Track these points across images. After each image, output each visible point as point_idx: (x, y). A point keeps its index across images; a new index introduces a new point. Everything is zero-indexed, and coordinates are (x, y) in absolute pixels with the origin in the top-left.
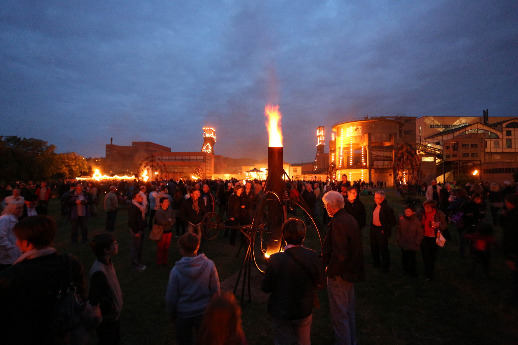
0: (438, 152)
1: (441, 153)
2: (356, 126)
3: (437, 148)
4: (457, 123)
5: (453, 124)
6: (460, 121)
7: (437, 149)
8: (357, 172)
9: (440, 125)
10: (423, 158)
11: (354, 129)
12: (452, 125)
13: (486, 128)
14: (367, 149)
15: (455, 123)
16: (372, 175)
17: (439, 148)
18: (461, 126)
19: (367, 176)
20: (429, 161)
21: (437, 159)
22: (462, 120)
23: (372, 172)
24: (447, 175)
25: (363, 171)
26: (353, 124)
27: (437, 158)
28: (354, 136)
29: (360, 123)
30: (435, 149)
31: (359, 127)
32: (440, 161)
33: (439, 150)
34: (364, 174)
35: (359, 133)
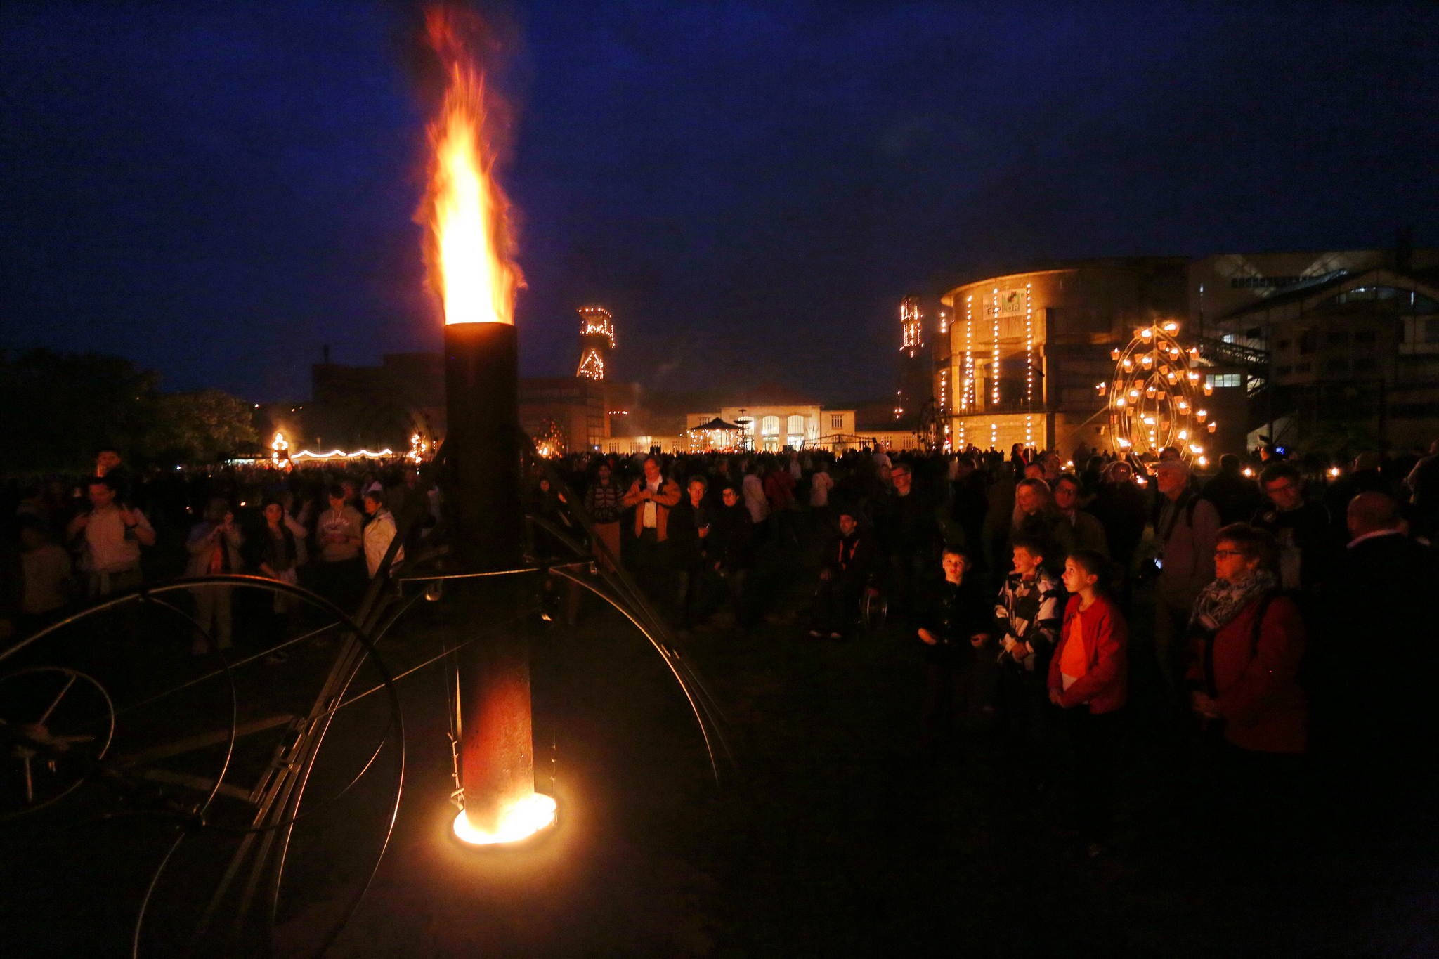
0: (1253, 359)
1: (1263, 361)
3: (1251, 346)
4: (1315, 269)
5: (1301, 275)
6: (1325, 266)
7: (1252, 350)
8: (1012, 424)
9: (1262, 280)
12: (1297, 279)
13: (1404, 282)
14: (1042, 353)
15: (1308, 272)
16: (1058, 431)
17: (1257, 347)
18: (1326, 279)
19: (1042, 434)
20: (1227, 384)
21: (1251, 380)
22: (1330, 261)
23: (1056, 423)
24: (1278, 425)
25: (1029, 419)
26: (1001, 281)
27: (1249, 377)
28: (1005, 318)
29: (1021, 278)
30: (1244, 349)
31: (1019, 291)
32: (1258, 384)
33: (1256, 353)
34: (1032, 426)
35: (1019, 308)
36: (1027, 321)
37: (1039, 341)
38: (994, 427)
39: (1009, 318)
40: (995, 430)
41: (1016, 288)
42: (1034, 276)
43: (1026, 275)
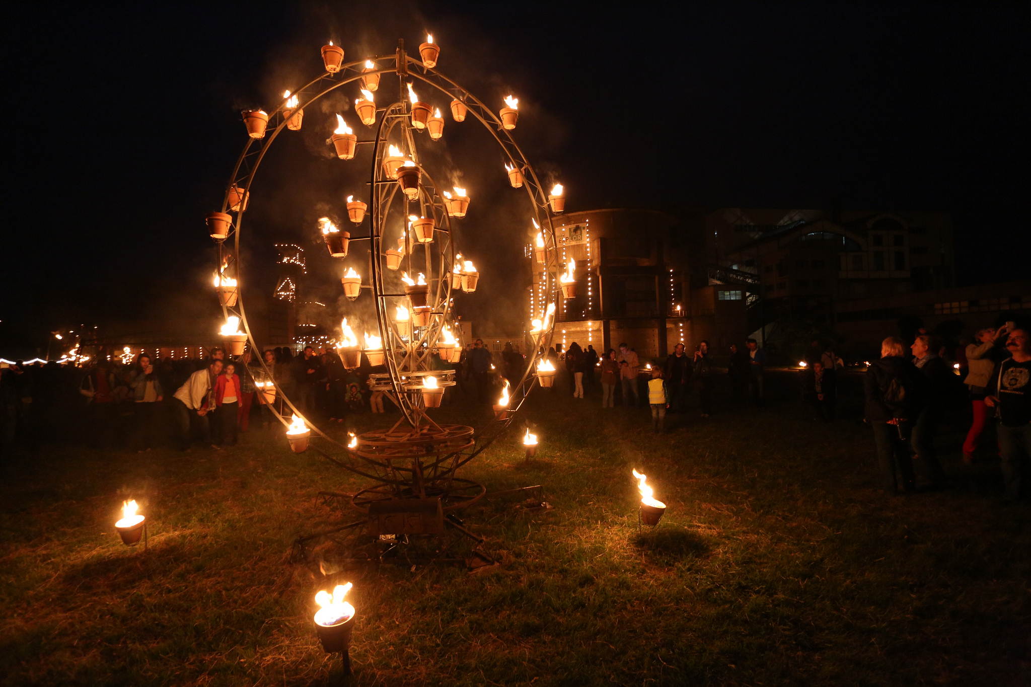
0: (750, 281)
1: (756, 281)
2: (574, 224)
3: (749, 272)
4: (785, 220)
5: (777, 224)
6: (791, 217)
7: (749, 274)
8: (578, 329)
9: (755, 227)
10: (719, 292)
11: (570, 229)
13: (838, 230)
14: (598, 274)
15: (782, 222)
16: (612, 334)
17: (752, 272)
18: (793, 226)
19: (601, 337)
20: (733, 298)
21: (749, 296)
23: (611, 328)
24: (768, 328)
25: (590, 325)
26: (568, 218)
27: (748, 294)
28: (572, 246)
29: (582, 215)
30: (744, 274)
31: (581, 225)
32: (754, 299)
33: (752, 276)
34: (593, 331)
35: (581, 238)
36: (587, 248)
37: (596, 263)
38: (564, 332)
39: (574, 245)
40: (565, 334)
41: (579, 223)
42: (592, 213)
43: (585, 212)
